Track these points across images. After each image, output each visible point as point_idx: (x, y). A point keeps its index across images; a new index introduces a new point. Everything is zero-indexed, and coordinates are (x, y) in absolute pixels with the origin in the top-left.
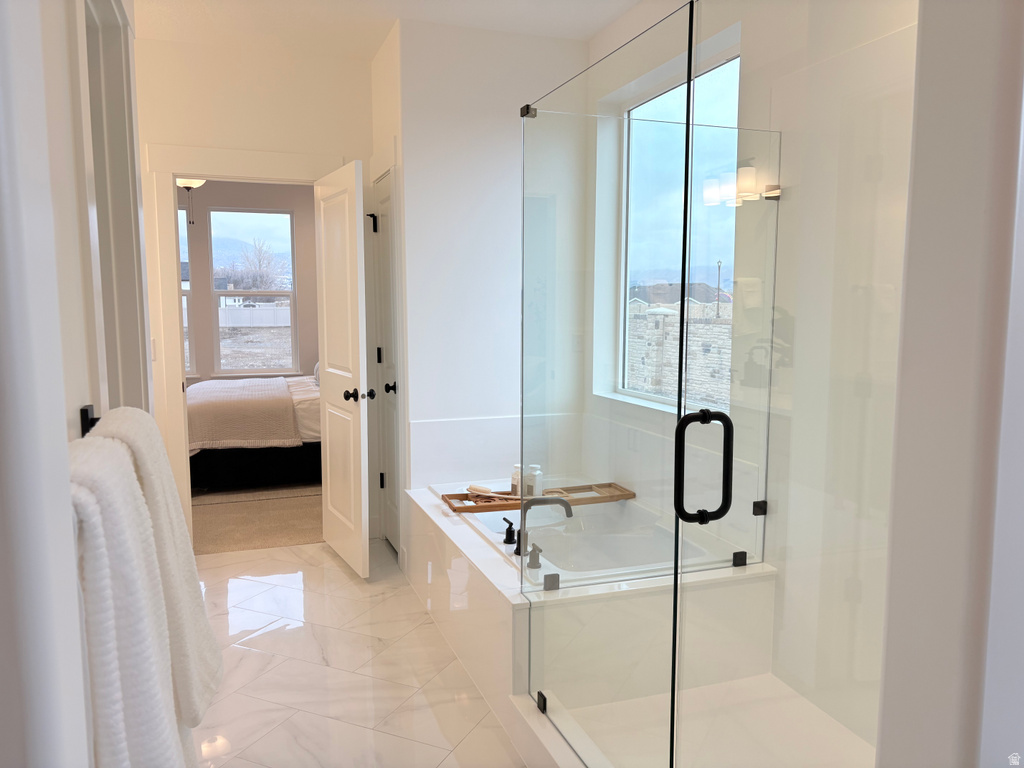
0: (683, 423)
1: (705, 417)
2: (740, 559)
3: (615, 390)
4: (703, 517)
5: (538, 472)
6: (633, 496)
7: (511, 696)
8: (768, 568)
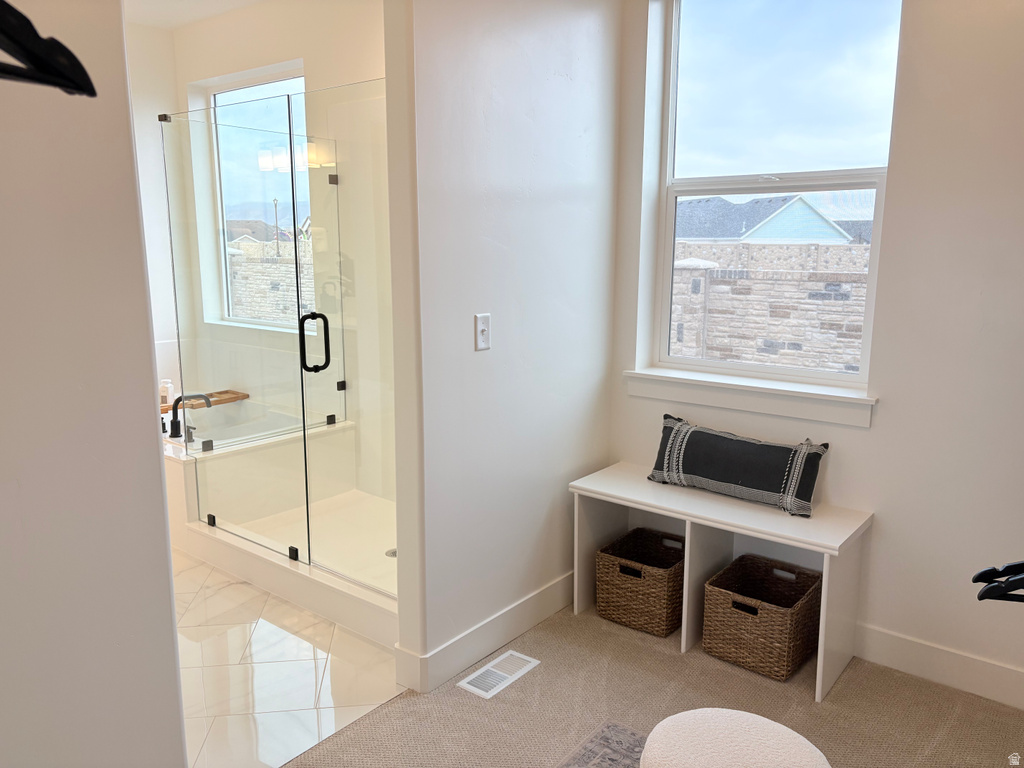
0: (302, 322)
1: (314, 316)
2: (331, 420)
3: (223, 319)
4: (316, 369)
5: (170, 385)
6: (247, 396)
7: (187, 524)
8: (349, 423)
